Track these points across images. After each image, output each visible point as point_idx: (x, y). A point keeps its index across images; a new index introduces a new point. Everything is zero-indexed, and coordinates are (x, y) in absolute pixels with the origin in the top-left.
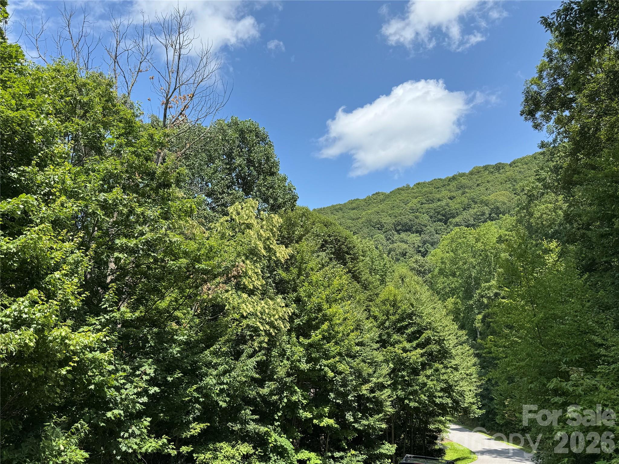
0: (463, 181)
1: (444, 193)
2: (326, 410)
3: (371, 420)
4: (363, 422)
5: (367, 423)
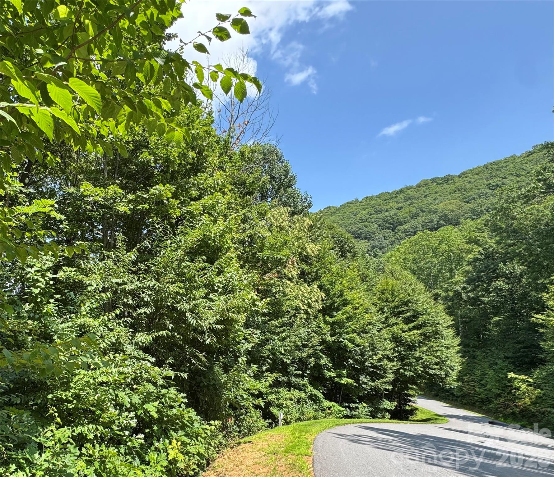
0: (411, 193)
1: (392, 204)
2: (344, 372)
3: (378, 383)
4: (370, 383)
5: (373, 384)
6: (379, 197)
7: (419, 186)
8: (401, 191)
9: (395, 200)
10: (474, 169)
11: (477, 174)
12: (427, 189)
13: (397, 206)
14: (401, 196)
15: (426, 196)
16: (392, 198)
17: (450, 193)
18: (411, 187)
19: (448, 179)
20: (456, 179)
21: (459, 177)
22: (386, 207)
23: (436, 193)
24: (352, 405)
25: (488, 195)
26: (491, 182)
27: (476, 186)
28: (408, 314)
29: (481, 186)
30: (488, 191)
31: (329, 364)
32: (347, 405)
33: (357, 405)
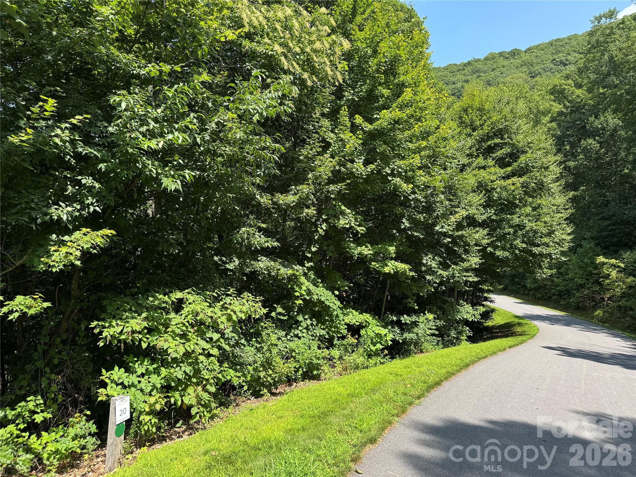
0: (478, 66)
1: (459, 77)
2: (392, 249)
3: (455, 269)
4: (440, 272)
5: (445, 274)
6: (446, 68)
7: (486, 59)
8: (469, 63)
9: (463, 72)
10: (540, 45)
11: (542, 50)
12: (494, 63)
13: (464, 78)
14: (469, 68)
15: (493, 69)
16: (459, 70)
17: (517, 68)
18: (479, 59)
19: (514, 53)
20: (523, 55)
21: (525, 52)
22: (453, 79)
23: (503, 67)
24: (405, 319)
25: (552, 71)
26: (556, 57)
27: (542, 61)
28: (503, 151)
29: (547, 60)
30: (552, 66)
31: (359, 229)
32: (395, 318)
33: (414, 318)
